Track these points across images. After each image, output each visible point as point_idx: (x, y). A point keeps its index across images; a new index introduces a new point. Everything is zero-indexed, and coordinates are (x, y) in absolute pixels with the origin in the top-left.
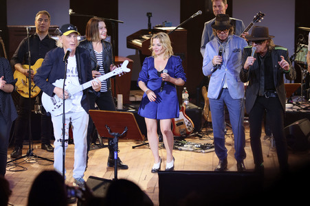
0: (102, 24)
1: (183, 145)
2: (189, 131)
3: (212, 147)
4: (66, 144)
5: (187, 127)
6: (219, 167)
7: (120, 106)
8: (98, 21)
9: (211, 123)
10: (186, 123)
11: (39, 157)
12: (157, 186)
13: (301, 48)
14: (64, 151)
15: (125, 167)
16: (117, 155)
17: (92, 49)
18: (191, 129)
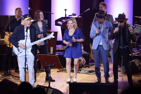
0: (41, 13)
1: (80, 71)
2: (83, 64)
3: (94, 72)
4: (26, 70)
5: (83, 62)
6: (97, 81)
7: (52, 52)
8: (39, 12)
9: (94, 60)
10: (82, 61)
11: (14, 76)
12: (69, 89)
13: (136, 26)
14: (25, 73)
15: (54, 81)
16: (50, 75)
17: (37, 25)
18: (84, 63)
